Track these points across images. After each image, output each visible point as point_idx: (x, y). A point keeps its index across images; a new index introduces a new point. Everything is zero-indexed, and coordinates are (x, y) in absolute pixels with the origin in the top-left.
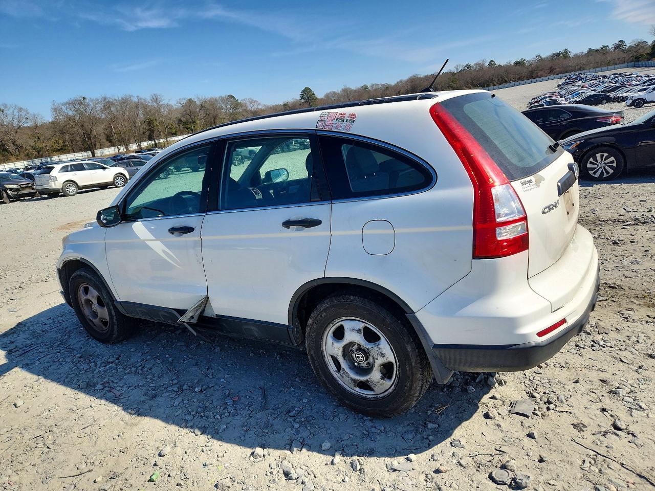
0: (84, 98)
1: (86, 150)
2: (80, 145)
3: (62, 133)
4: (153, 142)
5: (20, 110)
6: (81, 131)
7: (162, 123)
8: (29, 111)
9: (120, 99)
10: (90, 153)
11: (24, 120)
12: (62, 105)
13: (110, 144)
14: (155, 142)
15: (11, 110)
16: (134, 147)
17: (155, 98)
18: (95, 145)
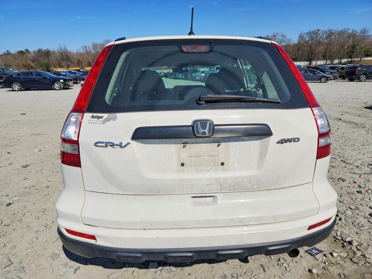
0: (319, 30)
1: (307, 61)
2: (305, 58)
3: (299, 50)
4: (350, 60)
5: (283, 36)
6: (309, 50)
7: (361, 48)
8: (287, 37)
9: (340, 30)
10: (309, 63)
11: (283, 41)
12: (305, 34)
13: (323, 58)
14: (352, 59)
15: (279, 36)
16: (336, 61)
17: (363, 30)
18: (314, 58)
